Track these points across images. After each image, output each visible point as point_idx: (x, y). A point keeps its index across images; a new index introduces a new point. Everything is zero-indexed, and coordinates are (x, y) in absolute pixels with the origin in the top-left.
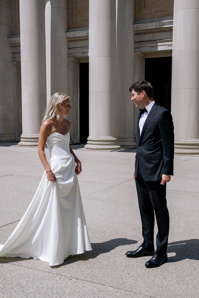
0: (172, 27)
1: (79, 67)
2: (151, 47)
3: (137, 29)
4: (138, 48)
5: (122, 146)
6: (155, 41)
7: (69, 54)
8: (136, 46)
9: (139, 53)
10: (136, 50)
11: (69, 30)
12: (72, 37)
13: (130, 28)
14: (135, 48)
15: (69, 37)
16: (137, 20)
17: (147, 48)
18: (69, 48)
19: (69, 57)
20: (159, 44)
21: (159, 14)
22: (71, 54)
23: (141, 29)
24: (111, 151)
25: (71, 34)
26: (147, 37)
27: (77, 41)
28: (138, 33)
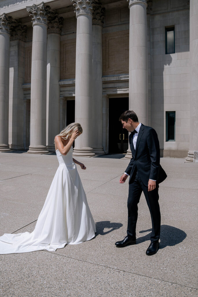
0: (129, 79)
1: (66, 103)
2: (113, 91)
3: (104, 80)
4: (105, 92)
5: (96, 154)
6: (116, 88)
7: (60, 95)
8: (104, 90)
9: (106, 95)
10: (104, 93)
11: (61, 80)
12: (63, 84)
13: (100, 79)
14: (103, 92)
15: (61, 84)
16: (104, 75)
17: (111, 92)
18: (60, 91)
19: (60, 97)
20: (118, 90)
21: (118, 72)
22: (62, 94)
23: (107, 80)
24: (90, 157)
25: (62, 83)
26: (111, 85)
27: (66, 87)
28: (105, 83)
